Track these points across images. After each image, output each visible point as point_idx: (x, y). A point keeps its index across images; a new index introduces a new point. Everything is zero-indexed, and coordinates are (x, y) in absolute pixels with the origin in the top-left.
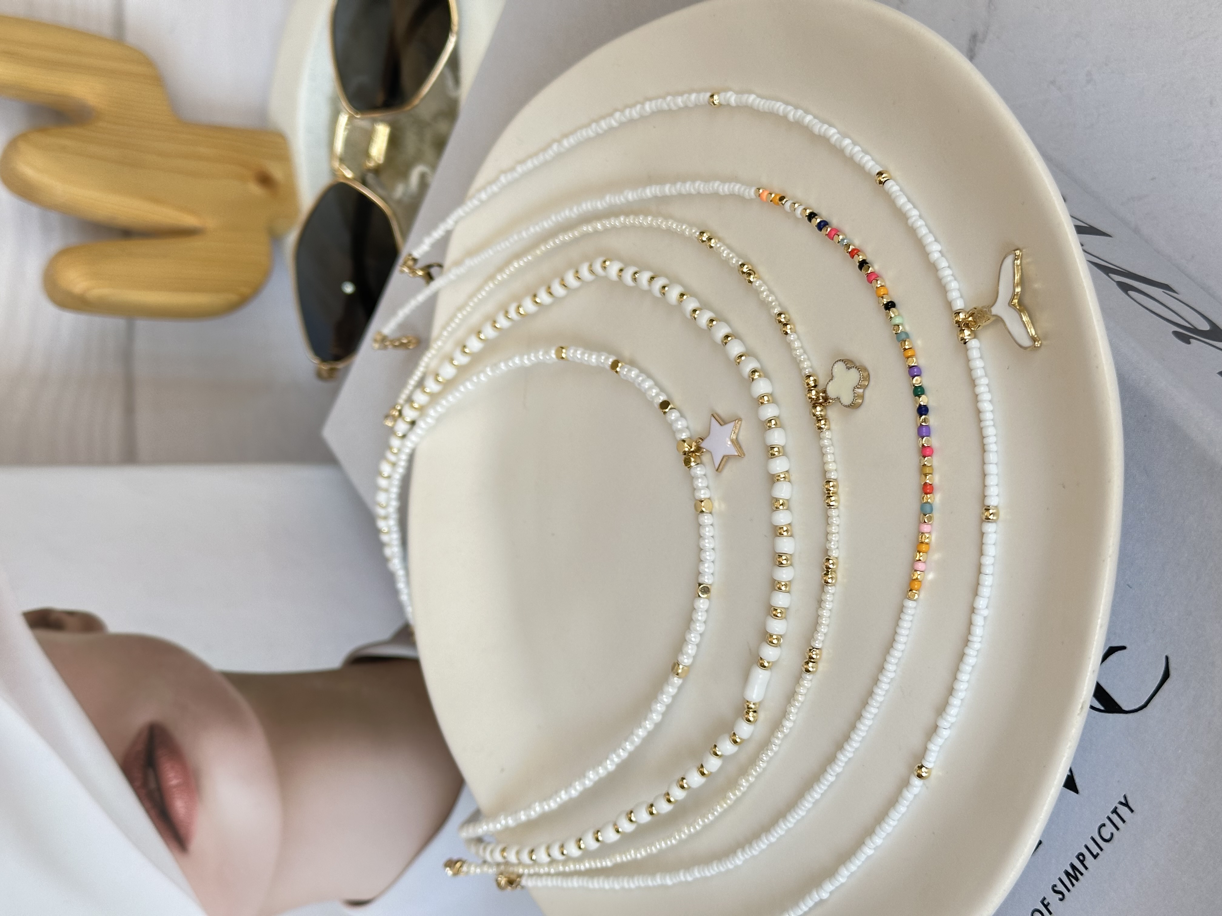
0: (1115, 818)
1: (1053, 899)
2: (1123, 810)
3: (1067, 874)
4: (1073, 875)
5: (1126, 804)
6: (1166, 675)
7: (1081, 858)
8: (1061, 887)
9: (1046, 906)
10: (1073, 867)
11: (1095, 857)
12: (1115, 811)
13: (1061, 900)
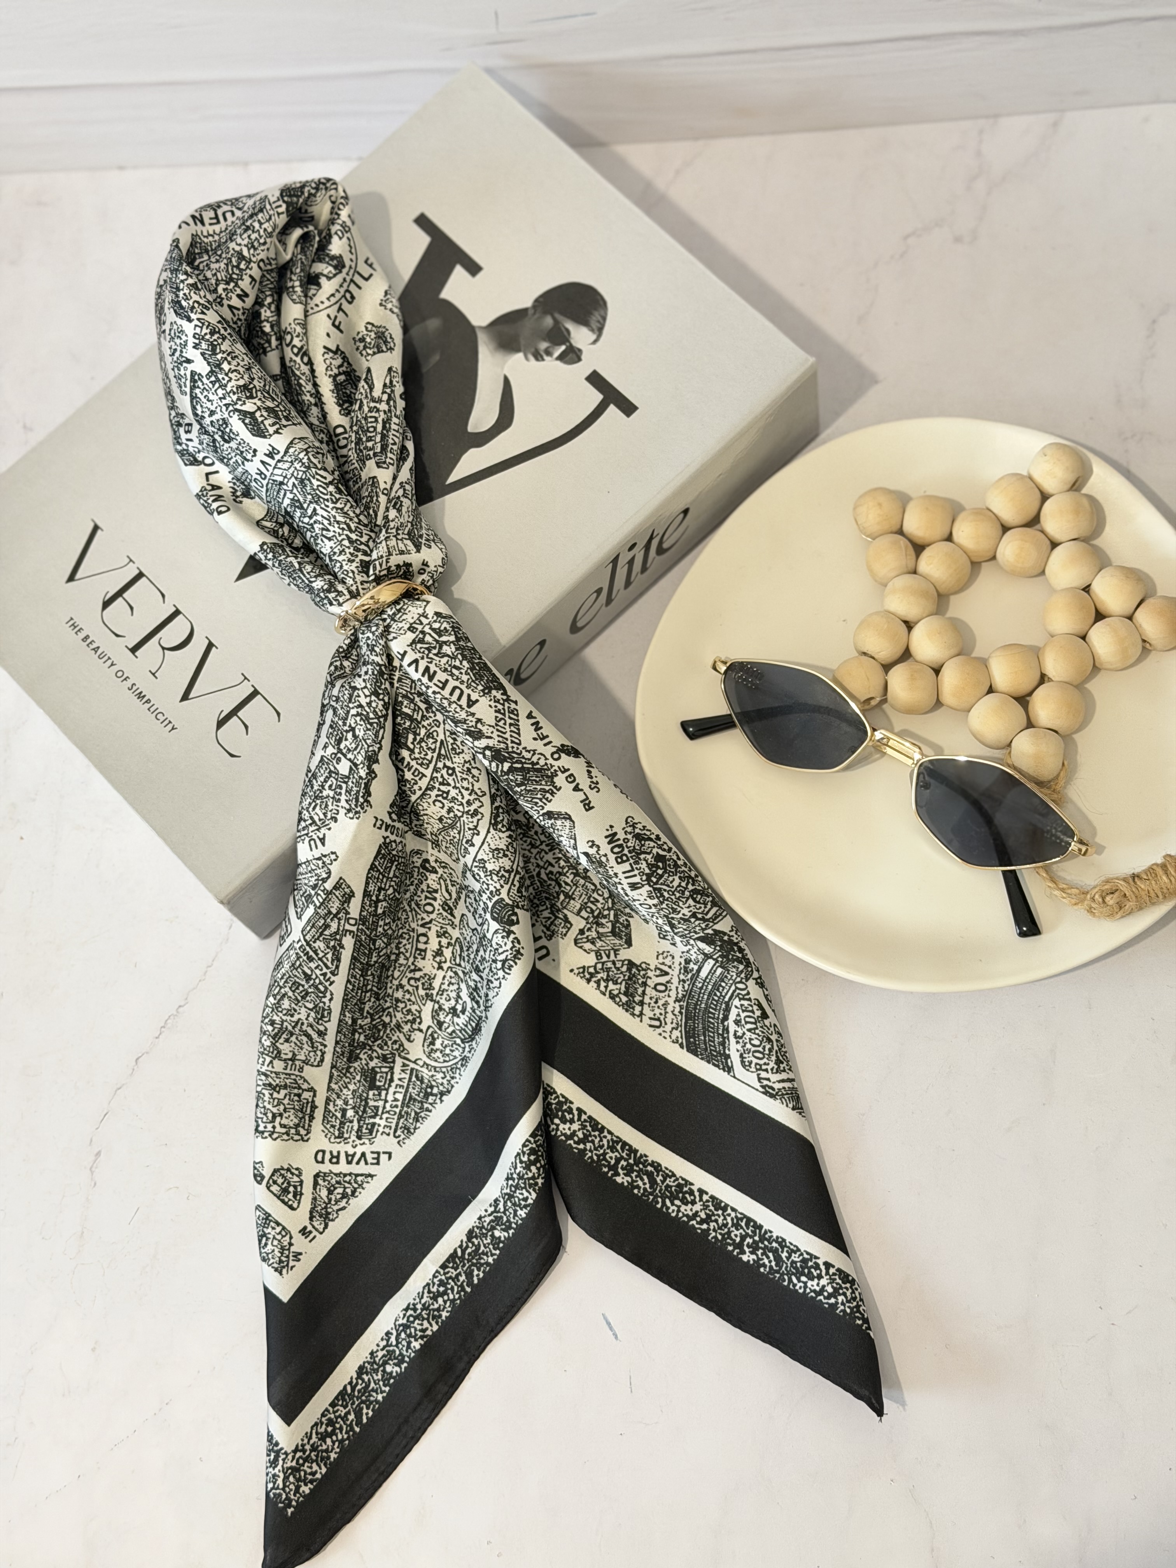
0: (167, 722)
1: (129, 683)
2: (170, 726)
3: (141, 693)
4: (140, 696)
5: (173, 729)
6: (232, 755)
7: (148, 701)
8: (135, 688)
9: (125, 679)
10: (144, 696)
11: (149, 709)
12: (170, 722)
13: (129, 689)
